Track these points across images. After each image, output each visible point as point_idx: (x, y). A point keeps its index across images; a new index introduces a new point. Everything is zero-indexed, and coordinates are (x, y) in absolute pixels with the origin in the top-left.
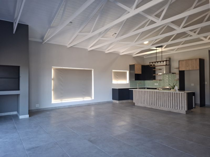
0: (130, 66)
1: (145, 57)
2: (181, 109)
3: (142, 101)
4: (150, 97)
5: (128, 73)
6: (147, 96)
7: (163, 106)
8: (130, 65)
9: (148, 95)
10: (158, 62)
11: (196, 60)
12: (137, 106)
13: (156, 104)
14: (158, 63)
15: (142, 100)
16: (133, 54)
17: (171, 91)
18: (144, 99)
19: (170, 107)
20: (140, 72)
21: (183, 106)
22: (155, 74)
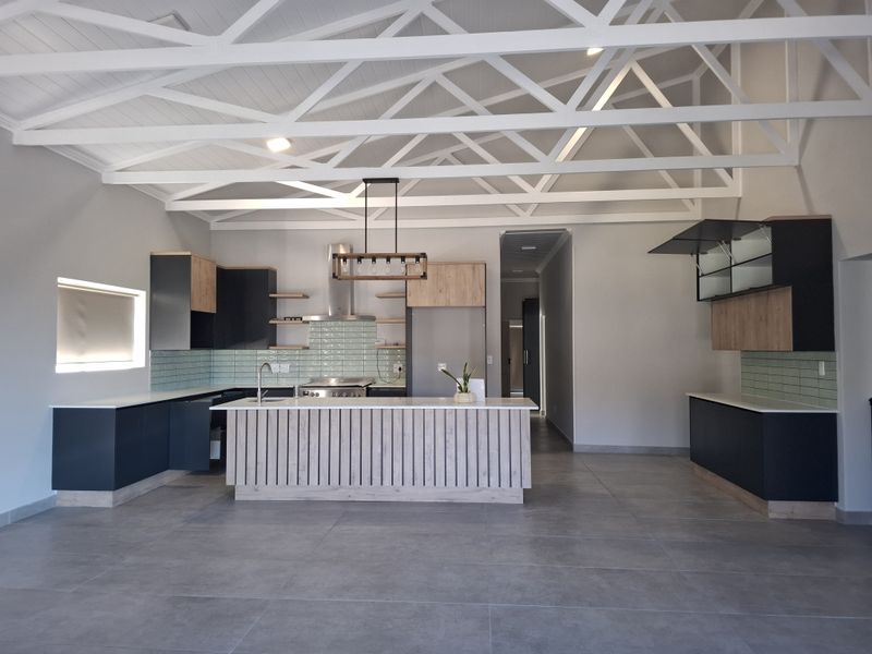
0: (155, 261)
1: (214, 225)
2: (505, 483)
3: (293, 470)
4: (346, 444)
5: (140, 302)
6: (325, 434)
7: (419, 481)
8: (153, 258)
9: (335, 429)
10: (374, 258)
11: (474, 268)
12: (246, 503)
13: (377, 478)
14: (374, 260)
15: (293, 461)
16: (168, 193)
17: (459, 403)
18: (303, 455)
19: (451, 482)
20: (208, 305)
21: (516, 466)
22: (274, 317)
